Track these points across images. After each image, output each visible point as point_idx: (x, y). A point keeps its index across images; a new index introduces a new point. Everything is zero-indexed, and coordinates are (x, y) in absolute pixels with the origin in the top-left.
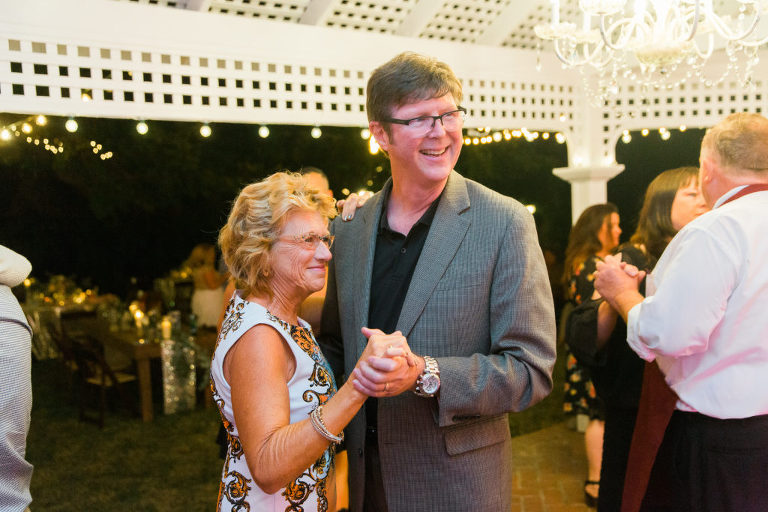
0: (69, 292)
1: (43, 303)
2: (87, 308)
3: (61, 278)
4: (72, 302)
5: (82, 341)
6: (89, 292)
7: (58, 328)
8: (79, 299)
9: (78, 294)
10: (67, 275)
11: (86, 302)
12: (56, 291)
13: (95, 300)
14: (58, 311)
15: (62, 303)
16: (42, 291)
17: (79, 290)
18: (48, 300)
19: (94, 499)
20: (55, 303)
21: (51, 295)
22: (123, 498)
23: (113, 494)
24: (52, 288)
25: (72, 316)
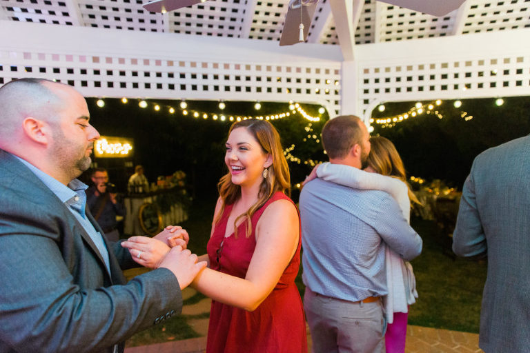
0: (442, 188)
1: (427, 192)
2: (451, 198)
3: (438, 181)
4: (443, 194)
5: (448, 214)
6: (452, 189)
7: (435, 205)
8: (447, 192)
9: (447, 190)
10: (441, 179)
11: (450, 194)
12: (436, 187)
13: (455, 194)
14: (435, 197)
15: (438, 193)
16: (429, 186)
17: (447, 188)
18: (430, 191)
19: (448, 296)
20: (434, 193)
21: (432, 189)
22: (464, 301)
23: (458, 297)
24: (433, 185)
25: (442, 200)
